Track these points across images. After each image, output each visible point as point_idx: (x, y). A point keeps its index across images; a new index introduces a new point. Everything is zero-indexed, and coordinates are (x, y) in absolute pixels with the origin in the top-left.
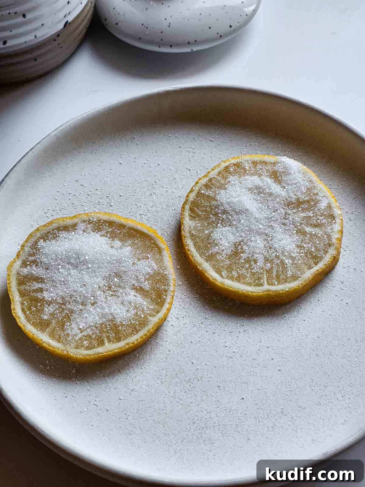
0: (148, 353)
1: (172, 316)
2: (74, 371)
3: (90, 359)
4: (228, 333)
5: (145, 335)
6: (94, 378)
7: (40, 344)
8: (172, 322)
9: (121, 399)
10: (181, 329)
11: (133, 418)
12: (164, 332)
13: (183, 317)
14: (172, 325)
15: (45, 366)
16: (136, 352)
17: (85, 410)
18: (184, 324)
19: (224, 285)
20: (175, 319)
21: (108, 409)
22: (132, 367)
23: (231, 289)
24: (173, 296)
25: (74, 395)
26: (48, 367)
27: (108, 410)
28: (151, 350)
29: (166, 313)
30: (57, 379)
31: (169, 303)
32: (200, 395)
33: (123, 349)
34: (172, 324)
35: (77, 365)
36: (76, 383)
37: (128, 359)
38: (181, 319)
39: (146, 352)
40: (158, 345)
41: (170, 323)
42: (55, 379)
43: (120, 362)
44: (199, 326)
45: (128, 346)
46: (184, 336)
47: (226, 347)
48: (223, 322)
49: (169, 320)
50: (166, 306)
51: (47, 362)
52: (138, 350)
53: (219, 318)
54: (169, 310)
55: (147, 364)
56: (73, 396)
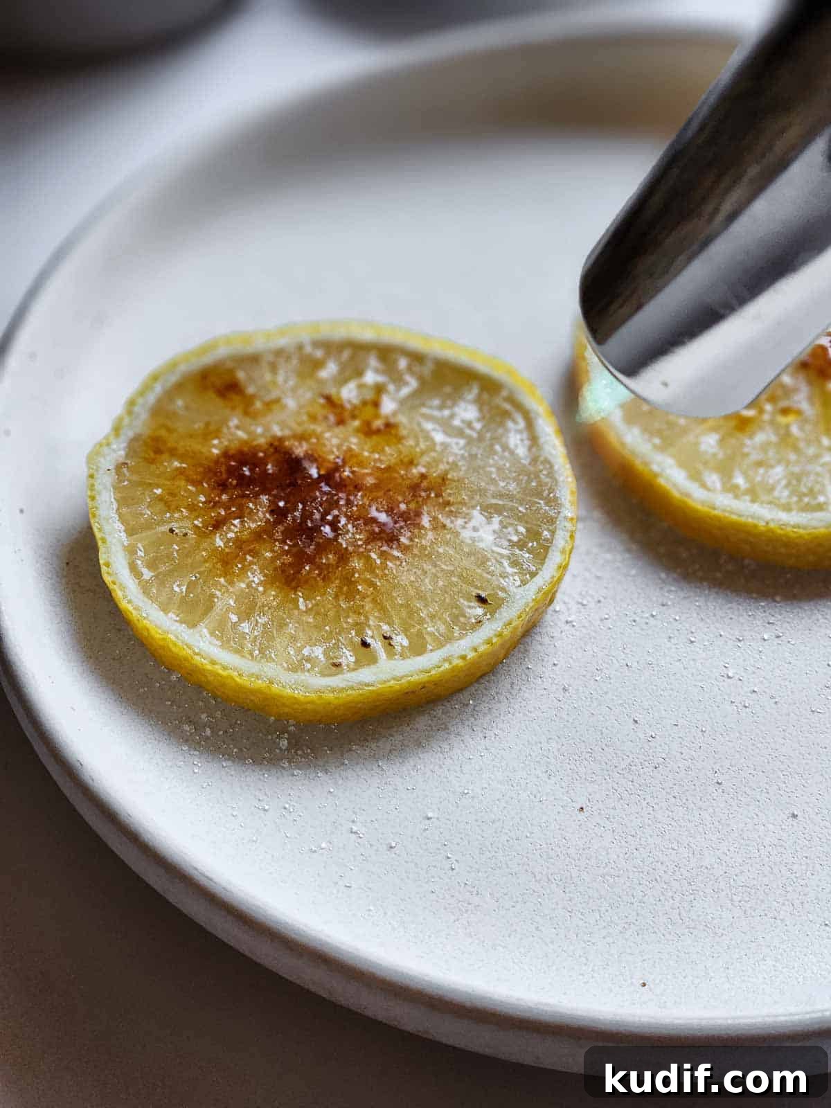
0: (502, 698)
1: (566, 599)
2: (284, 743)
3: (336, 702)
4: (730, 643)
5: (500, 635)
6: (346, 762)
7: (186, 659)
8: (567, 614)
9: (429, 819)
10: (595, 632)
11: (471, 867)
12: (546, 640)
13: (599, 601)
14: (567, 622)
15: (198, 727)
16: (466, 694)
17: (323, 845)
18: (602, 620)
19: (714, 509)
20: (574, 607)
21: (393, 845)
22: (458, 734)
23: (734, 517)
24: (572, 532)
25: (287, 806)
26: (208, 732)
27: (391, 847)
28: (512, 688)
29: (557, 575)
30: (233, 762)
31: (563, 552)
32: (664, 805)
33: (433, 672)
34: (570, 619)
35: (292, 728)
36: (293, 775)
37: (443, 713)
38: (592, 605)
39: (497, 693)
40: (531, 675)
41: (563, 618)
42: (229, 763)
43: (422, 722)
44: (647, 623)
45: (447, 666)
46: (606, 651)
47: (729, 677)
48: (715, 615)
49: (558, 609)
50: (555, 558)
51: (203, 716)
52: (473, 689)
53: (701, 602)
54: (563, 568)
55: (500, 725)
56: (285, 808)
